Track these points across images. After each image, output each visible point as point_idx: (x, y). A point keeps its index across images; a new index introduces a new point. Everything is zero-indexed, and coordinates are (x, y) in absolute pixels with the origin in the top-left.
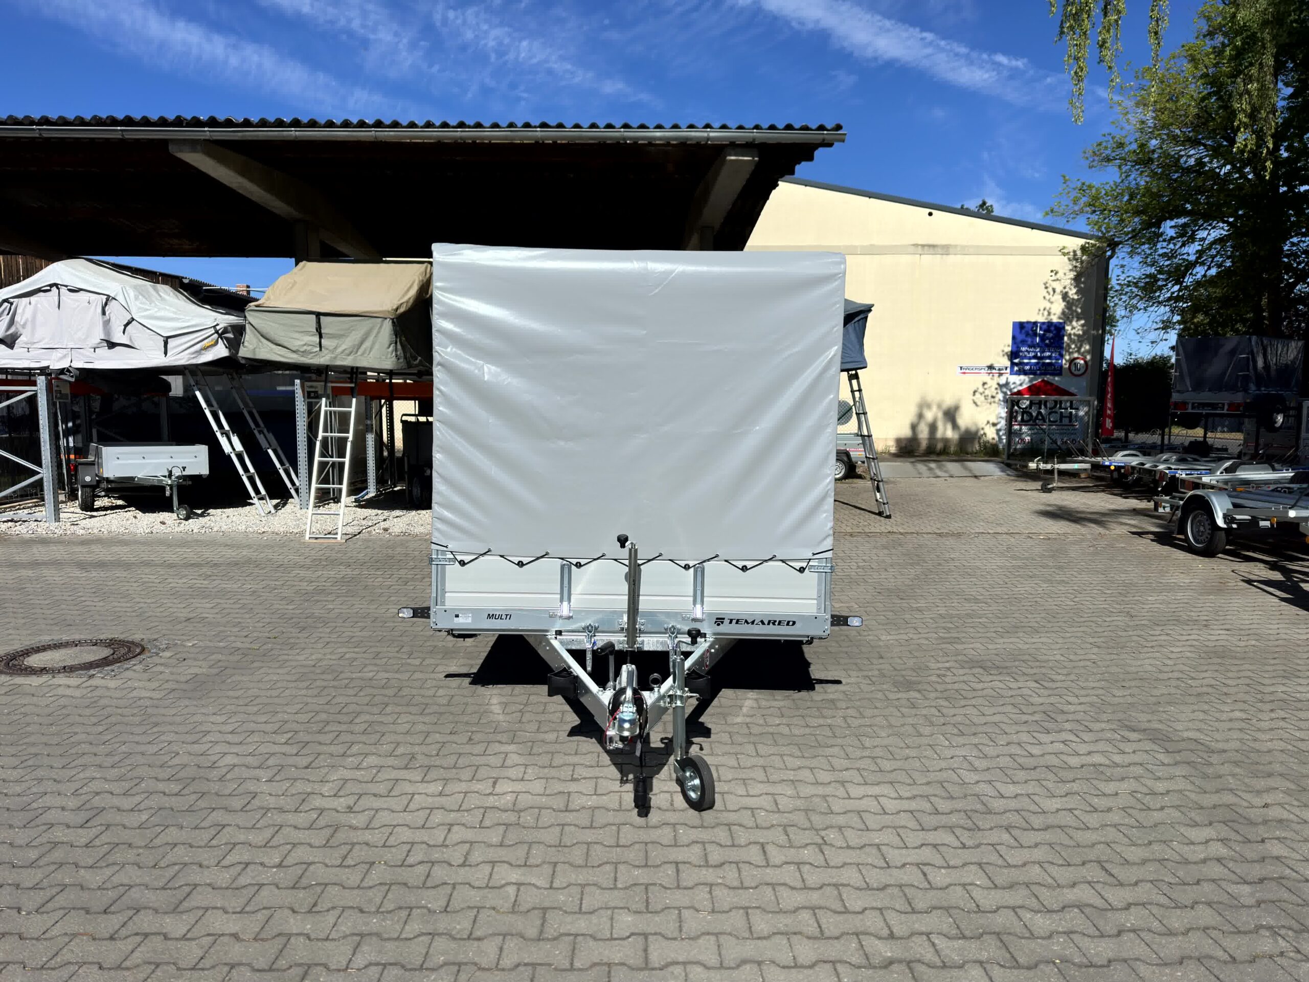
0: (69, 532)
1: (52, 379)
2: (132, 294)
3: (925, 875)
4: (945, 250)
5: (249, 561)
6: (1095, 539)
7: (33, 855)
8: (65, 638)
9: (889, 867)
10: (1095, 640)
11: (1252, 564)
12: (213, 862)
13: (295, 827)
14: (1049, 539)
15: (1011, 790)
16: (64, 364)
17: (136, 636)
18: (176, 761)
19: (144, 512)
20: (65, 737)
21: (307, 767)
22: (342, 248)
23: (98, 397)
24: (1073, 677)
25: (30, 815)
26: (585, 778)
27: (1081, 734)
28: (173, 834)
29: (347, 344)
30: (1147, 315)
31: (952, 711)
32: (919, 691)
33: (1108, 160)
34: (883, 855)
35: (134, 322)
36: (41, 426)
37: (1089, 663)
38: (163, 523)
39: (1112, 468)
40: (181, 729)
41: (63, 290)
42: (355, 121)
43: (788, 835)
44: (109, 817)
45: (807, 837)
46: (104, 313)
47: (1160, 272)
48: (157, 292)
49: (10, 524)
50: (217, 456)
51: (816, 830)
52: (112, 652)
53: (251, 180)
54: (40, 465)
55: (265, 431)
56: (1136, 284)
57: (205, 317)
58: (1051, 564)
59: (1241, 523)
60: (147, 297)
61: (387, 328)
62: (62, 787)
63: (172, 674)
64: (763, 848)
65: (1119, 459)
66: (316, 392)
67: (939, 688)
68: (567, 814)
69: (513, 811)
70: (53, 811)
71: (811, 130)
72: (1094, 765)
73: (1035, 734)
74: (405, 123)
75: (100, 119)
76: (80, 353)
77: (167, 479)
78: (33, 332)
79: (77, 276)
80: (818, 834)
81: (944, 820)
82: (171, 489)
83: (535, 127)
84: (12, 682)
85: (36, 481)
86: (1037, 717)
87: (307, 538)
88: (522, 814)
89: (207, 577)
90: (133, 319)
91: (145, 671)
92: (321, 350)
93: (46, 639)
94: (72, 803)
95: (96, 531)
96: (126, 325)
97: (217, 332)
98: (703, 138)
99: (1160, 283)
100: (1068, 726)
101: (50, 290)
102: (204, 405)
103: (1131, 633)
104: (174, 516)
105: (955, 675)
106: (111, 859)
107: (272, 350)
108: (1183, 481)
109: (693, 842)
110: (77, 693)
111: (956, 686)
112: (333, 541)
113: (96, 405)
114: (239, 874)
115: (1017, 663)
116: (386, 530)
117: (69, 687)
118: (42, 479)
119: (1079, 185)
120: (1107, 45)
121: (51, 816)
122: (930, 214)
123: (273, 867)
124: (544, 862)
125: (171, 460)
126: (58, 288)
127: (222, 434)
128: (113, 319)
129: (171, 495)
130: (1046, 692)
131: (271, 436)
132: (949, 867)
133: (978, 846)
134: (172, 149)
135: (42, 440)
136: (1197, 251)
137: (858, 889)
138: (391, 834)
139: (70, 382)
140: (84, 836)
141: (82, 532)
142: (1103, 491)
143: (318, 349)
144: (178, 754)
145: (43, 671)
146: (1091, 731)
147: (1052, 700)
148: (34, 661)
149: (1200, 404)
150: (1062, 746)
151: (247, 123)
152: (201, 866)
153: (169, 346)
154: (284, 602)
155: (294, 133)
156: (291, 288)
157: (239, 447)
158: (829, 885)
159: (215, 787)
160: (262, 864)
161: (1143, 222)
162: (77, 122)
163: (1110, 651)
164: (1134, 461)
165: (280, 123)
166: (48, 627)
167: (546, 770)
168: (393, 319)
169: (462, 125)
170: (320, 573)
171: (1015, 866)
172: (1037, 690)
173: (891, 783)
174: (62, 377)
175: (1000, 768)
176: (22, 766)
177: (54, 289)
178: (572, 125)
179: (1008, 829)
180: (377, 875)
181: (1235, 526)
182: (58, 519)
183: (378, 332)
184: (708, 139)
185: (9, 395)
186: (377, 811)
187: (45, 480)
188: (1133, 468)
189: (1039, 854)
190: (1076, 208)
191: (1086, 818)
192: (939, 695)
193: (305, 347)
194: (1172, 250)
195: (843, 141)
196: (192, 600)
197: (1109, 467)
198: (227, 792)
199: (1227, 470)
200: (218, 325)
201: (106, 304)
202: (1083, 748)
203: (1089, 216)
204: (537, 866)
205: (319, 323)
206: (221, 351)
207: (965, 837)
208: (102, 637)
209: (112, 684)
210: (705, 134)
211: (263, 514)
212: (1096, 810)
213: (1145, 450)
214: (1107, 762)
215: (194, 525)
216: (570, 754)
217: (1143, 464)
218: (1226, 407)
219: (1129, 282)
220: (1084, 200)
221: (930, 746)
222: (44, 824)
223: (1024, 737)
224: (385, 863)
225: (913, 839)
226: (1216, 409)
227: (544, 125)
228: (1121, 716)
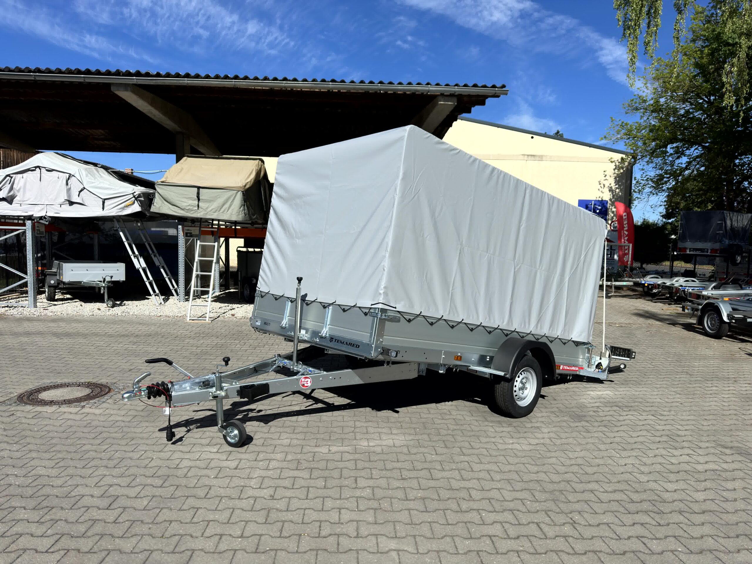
0: (43, 314)
1: (35, 222)
2: (84, 173)
3: (645, 544)
4: (541, 158)
5: (157, 334)
6: (648, 327)
7: (82, 528)
8: (59, 381)
9: (620, 539)
10: (676, 390)
11: (744, 344)
12: (199, 534)
13: (243, 510)
14: (622, 326)
15: (671, 487)
16: (42, 214)
17: (102, 381)
18: (153, 464)
19: (85, 303)
20: (78, 446)
21: (236, 469)
22: (201, 150)
23: (56, 233)
24: (673, 413)
25: (73, 500)
26: (410, 478)
27: (696, 450)
28: (166, 515)
29: (215, 205)
30: (658, 197)
31: (612, 435)
32: (587, 421)
33: (637, 109)
34: (613, 530)
35: (85, 190)
36: (28, 251)
37: (678, 404)
38: (99, 309)
39: (646, 285)
40: (149, 442)
41: (43, 170)
42: (222, 76)
43: (550, 517)
44: (122, 502)
45: (561, 519)
46: (67, 184)
47: (666, 173)
48: (98, 172)
49: (6, 308)
50: (130, 269)
51: (566, 514)
52: (91, 391)
53: (156, 108)
54: (26, 273)
55: (157, 255)
56: (651, 180)
57: (127, 187)
58: (629, 342)
59: (737, 320)
60: (93, 175)
61: (239, 196)
62: (89, 481)
63: (131, 405)
64: (539, 526)
65: (649, 280)
66: (191, 233)
67: (598, 419)
68: (408, 502)
69: (374, 499)
70: (86, 498)
71: (488, 87)
72: (713, 470)
73: (669, 450)
74: (251, 78)
75: (71, 70)
76: (52, 208)
77: (102, 283)
78: (24, 195)
79: (52, 162)
80: (567, 517)
81: (639, 507)
82: (104, 289)
83: (328, 82)
84: (34, 410)
85: (24, 283)
86: (665, 439)
87: (188, 320)
88: (380, 502)
89: (134, 343)
90: (84, 188)
91: (115, 403)
92: (198, 209)
93: (47, 382)
94: (97, 492)
95: (59, 314)
96: (80, 192)
97: (134, 197)
98: (426, 90)
99: (665, 179)
100: (685, 444)
101: (35, 170)
102: (124, 239)
103: (694, 385)
104: (105, 305)
105: (603, 411)
106: (133, 531)
107: (169, 208)
108: (690, 293)
109: (494, 522)
110: (77, 417)
111: (608, 418)
112: (204, 322)
113: (55, 238)
114: (218, 543)
115: (636, 404)
116: (233, 315)
117: (71, 413)
118: (26, 282)
119: (620, 123)
120: (651, 44)
121: (87, 501)
122: (532, 137)
123: (238, 537)
124: (407, 535)
125: (103, 272)
126: (40, 169)
127: (135, 257)
128: (72, 188)
129: (104, 292)
130: (663, 423)
131: (161, 258)
132: (657, 539)
133: (668, 524)
134: (113, 89)
135: (28, 259)
136: (687, 162)
137: (607, 554)
138: (304, 514)
139: (45, 224)
140: (111, 515)
141: (51, 314)
142: (640, 298)
143: (197, 208)
144: (153, 459)
145: (51, 403)
146: (700, 448)
147: (668, 427)
148: (45, 396)
149: (694, 249)
150: (688, 457)
151: (158, 75)
152: (192, 536)
153: (105, 204)
154: (185, 360)
155: (186, 81)
156: (180, 172)
157: (144, 265)
158: (589, 551)
159: (183, 482)
160: (230, 535)
161: (656, 145)
162: (57, 72)
163: (688, 396)
164: (660, 281)
165: (178, 75)
166: (48, 374)
167: (384, 472)
168: (243, 192)
169: (285, 79)
170: (202, 341)
171: (696, 538)
172: (657, 421)
173: (597, 482)
174: (41, 221)
175: (657, 472)
176: (57, 466)
177: (38, 169)
178: (350, 81)
179: (680, 512)
180: (305, 545)
181: (734, 321)
182: (35, 306)
183: (234, 199)
184: (429, 91)
185: (6, 232)
186: (290, 498)
187: (29, 282)
188: (659, 285)
189: (707, 530)
190: (619, 136)
191: (724, 505)
192: (600, 424)
193: (189, 207)
194: (671, 161)
195: (507, 94)
196: (130, 358)
197: (644, 284)
198: (192, 486)
199: (715, 288)
200: (135, 192)
201: (69, 179)
202: (702, 459)
203: (625, 141)
204: (404, 538)
205: (198, 194)
206: (136, 208)
207: (657, 517)
208: (82, 381)
209: (97, 411)
210: (427, 88)
211: (157, 305)
212: (727, 501)
213: (662, 274)
214: (720, 468)
215: (118, 310)
216: (395, 462)
217: (664, 283)
218: (709, 251)
219: (648, 178)
220: (623, 131)
221: (609, 457)
222: (83, 507)
223: (664, 452)
224: (308, 535)
225: (628, 519)
226: (703, 252)
227: (333, 81)
228: (712, 438)
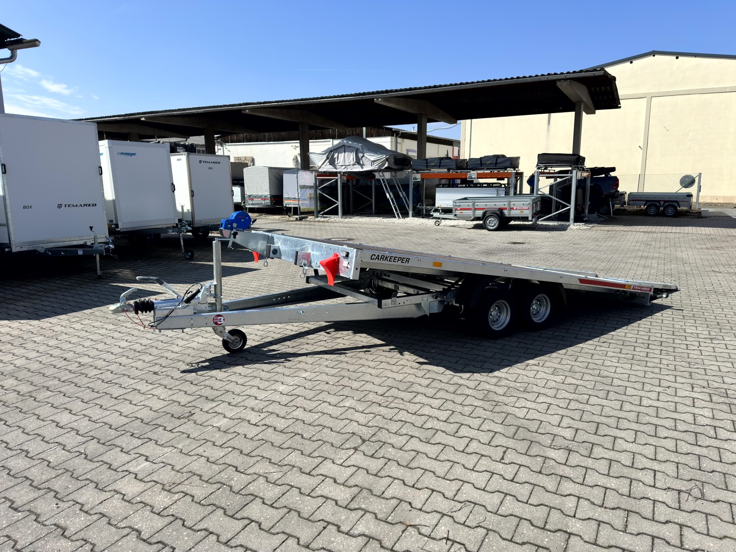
0: (344, 221)
1: (342, 175)
2: (363, 148)
16: (345, 170)
35: (364, 157)
36: (338, 189)
41: (345, 147)
46: (356, 154)
48: (371, 146)
54: (338, 201)
57: (384, 154)
60: (368, 148)
66: (416, 178)
76: (349, 167)
78: (337, 161)
85: (336, 207)
101: (342, 148)
102: (382, 182)
127: (387, 192)
131: (404, 193)
134: (375, 101)
139: (346, 176)
141: (347, 221)
153: (373, 164)
157: (392, 196)
182: (342, 217)
185: (331, 180)
187: (339, 206)
200: (387, 156)
201: (357, 151)
